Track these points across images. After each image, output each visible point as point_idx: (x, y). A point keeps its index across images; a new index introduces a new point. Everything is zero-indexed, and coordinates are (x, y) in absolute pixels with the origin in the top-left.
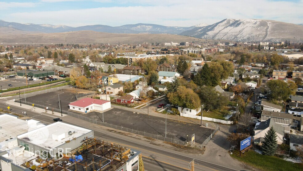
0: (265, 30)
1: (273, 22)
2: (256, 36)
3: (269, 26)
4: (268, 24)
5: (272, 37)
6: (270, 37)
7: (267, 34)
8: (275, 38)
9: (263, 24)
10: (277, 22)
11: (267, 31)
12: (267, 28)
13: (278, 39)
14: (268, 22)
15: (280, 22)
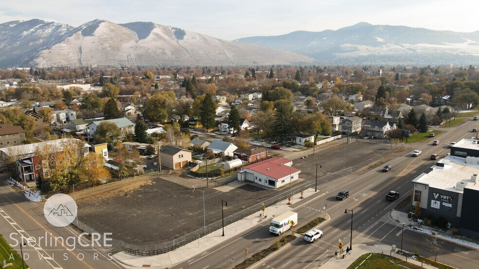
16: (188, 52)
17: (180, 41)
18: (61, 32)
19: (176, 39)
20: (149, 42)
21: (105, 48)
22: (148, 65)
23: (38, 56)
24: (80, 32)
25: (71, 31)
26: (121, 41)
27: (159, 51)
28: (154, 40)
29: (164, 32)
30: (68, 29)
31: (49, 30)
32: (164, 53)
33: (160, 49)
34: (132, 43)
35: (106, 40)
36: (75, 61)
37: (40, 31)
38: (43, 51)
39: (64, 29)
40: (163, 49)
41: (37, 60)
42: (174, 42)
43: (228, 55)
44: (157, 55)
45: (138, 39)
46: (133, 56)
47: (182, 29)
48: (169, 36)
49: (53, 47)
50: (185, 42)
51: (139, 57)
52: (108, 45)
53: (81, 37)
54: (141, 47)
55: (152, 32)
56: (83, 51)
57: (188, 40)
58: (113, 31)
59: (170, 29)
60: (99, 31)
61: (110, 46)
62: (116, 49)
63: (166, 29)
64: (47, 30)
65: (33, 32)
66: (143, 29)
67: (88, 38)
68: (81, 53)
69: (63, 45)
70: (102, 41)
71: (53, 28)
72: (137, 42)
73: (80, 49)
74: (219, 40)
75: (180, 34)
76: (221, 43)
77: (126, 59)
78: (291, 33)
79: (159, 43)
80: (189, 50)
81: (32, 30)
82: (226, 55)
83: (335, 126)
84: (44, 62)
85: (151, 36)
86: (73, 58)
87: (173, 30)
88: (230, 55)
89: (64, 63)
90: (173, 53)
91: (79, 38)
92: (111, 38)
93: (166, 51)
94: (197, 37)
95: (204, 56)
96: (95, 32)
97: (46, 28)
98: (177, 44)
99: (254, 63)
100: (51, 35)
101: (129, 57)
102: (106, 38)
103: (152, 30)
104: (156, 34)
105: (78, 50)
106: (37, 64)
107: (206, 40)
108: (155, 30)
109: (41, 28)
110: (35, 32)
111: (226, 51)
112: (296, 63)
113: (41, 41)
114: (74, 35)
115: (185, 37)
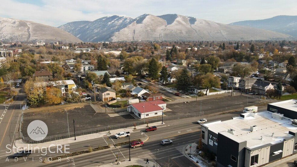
0: (27, 31)
1: (32, 24)
2: (20, 36)
3: (29, 26)
4: (28, 24)
5: (36, 37)
6: (34, 38)
7: (30, 34)
8: (39, 38)
9: (23, 24)
10: (36, 24)
11: (29, 32)
12: (28, 29)
13: (42, 39)
14: (27, 22)
15: (39, 24)
16: (196, 32)
17: (193, 25)
18: (126, 22)
19: (190, 24)
20: (174, 26)
21: (148, 30)
22: (171, 40)
23: (113, 36)
24: (135, 22)
25: (132, 21)
26: (157, 26)
27: (178, 32)
28: (176, 25)
29: (183, 20)
30: (130, 20)
31: (121, 21)
32: (181, 33)
33: (179, 30)
34: (163, 27)
35: (148, 26)
36: (131, 38)
37: (116, 22)
38: (116, 33)
39: (128, 20)
40: (181, 30)
41: (112, 38)
42: (189, 26)
43: (223, 34)
44: (177, 34)
45: (167, 25)
46: (162, 35)
47: (194, 18)
48: (185, 22)
49: (121, 30)
50: (196, 26)
51: (166, 35)
52: (149, 29)
53: (136, 24)
54: (168, 30)
55: (176, 20)
56: (135, 32)
57: (197, 24)
58: (153, 20)
59: (187, 17)
60: (145, 21)
61: (150, 29)
62: (154, 30)
63: (184, 18)
64: (120, 21)
65: (113, 23)
66: (170, 18)
67: (140, 25)
68: (135, 33)
69: (126, 29)
70: (147, 26)
71: (123, 20)
72: (166, 26)
73: (134, 31)
74: (218, 24)
75: (192, 20)
76: (219, 26)
77: (159, 36)
78: (273, 17)
79: (179, 27)
80: (197, 31)
81: (113, 21)
82: (222, 33)
83: (235, 83)
84: (116, 38)
85: (175, 22)
86: (130, 36)
87: (188, 18)
88: (224, 34)
89: (125, 39)
90: (186, 33)
91: (134, 25)
92: (152, 24)
93: (183, 32)
94: (204, 22)
95: (207, 34)
96: (143, 21)
97: (119, 20)
98: (190, 27)
99: (242, 38)
100: (122, 24)
101: (160, 35)
102: (149, 24)
103: (176, 19)
104: (178, 22)
105: (133, 32)
106: (112, 40)
107: (209, 24)
108: (178, 19)
109: (117, 20)
110: (114, 22)
111: (222, 31)
112: (274, 39)
113: (117, 27)
114: (132, 23)
115: (196, 23)
